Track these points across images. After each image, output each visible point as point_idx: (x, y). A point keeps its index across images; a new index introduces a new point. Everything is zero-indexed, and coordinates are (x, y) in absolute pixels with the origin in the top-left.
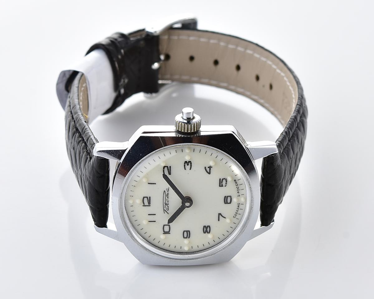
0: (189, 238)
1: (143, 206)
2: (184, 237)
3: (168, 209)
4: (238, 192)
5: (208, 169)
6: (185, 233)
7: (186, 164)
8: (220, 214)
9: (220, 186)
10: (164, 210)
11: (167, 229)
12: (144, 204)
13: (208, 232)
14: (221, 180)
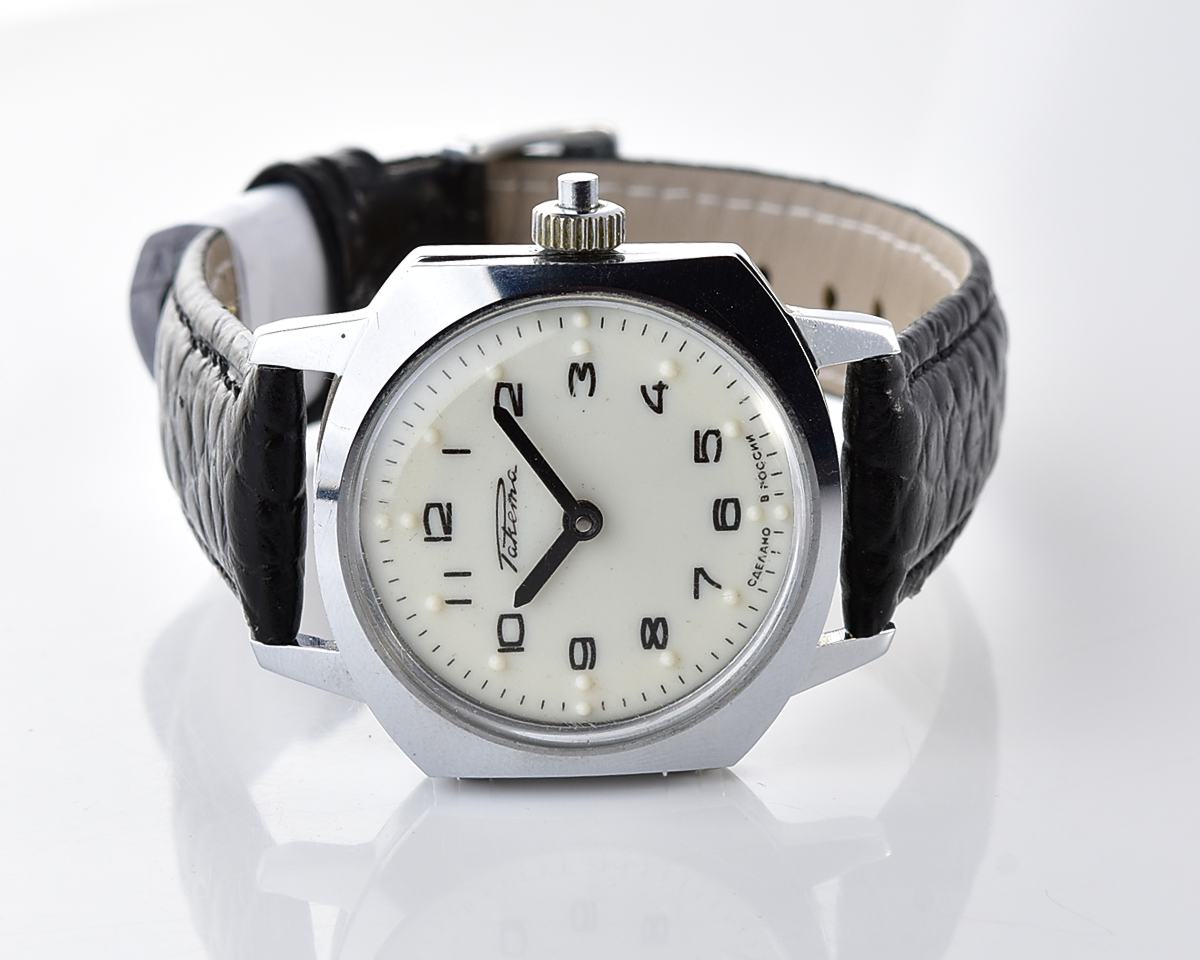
0: (591, 667)
1: (426, 540)
2: (574, 666)
3: (515, 550)
4: (763, 486)
5: (653, 395)
6: (578, 646)
7: (575, 374)
8: (700, 572)
9: (697, 460)
10: (501, 556)
11: (511, 632)
12: (429, 532)
13: (661, 642)
14: (701, 439)
